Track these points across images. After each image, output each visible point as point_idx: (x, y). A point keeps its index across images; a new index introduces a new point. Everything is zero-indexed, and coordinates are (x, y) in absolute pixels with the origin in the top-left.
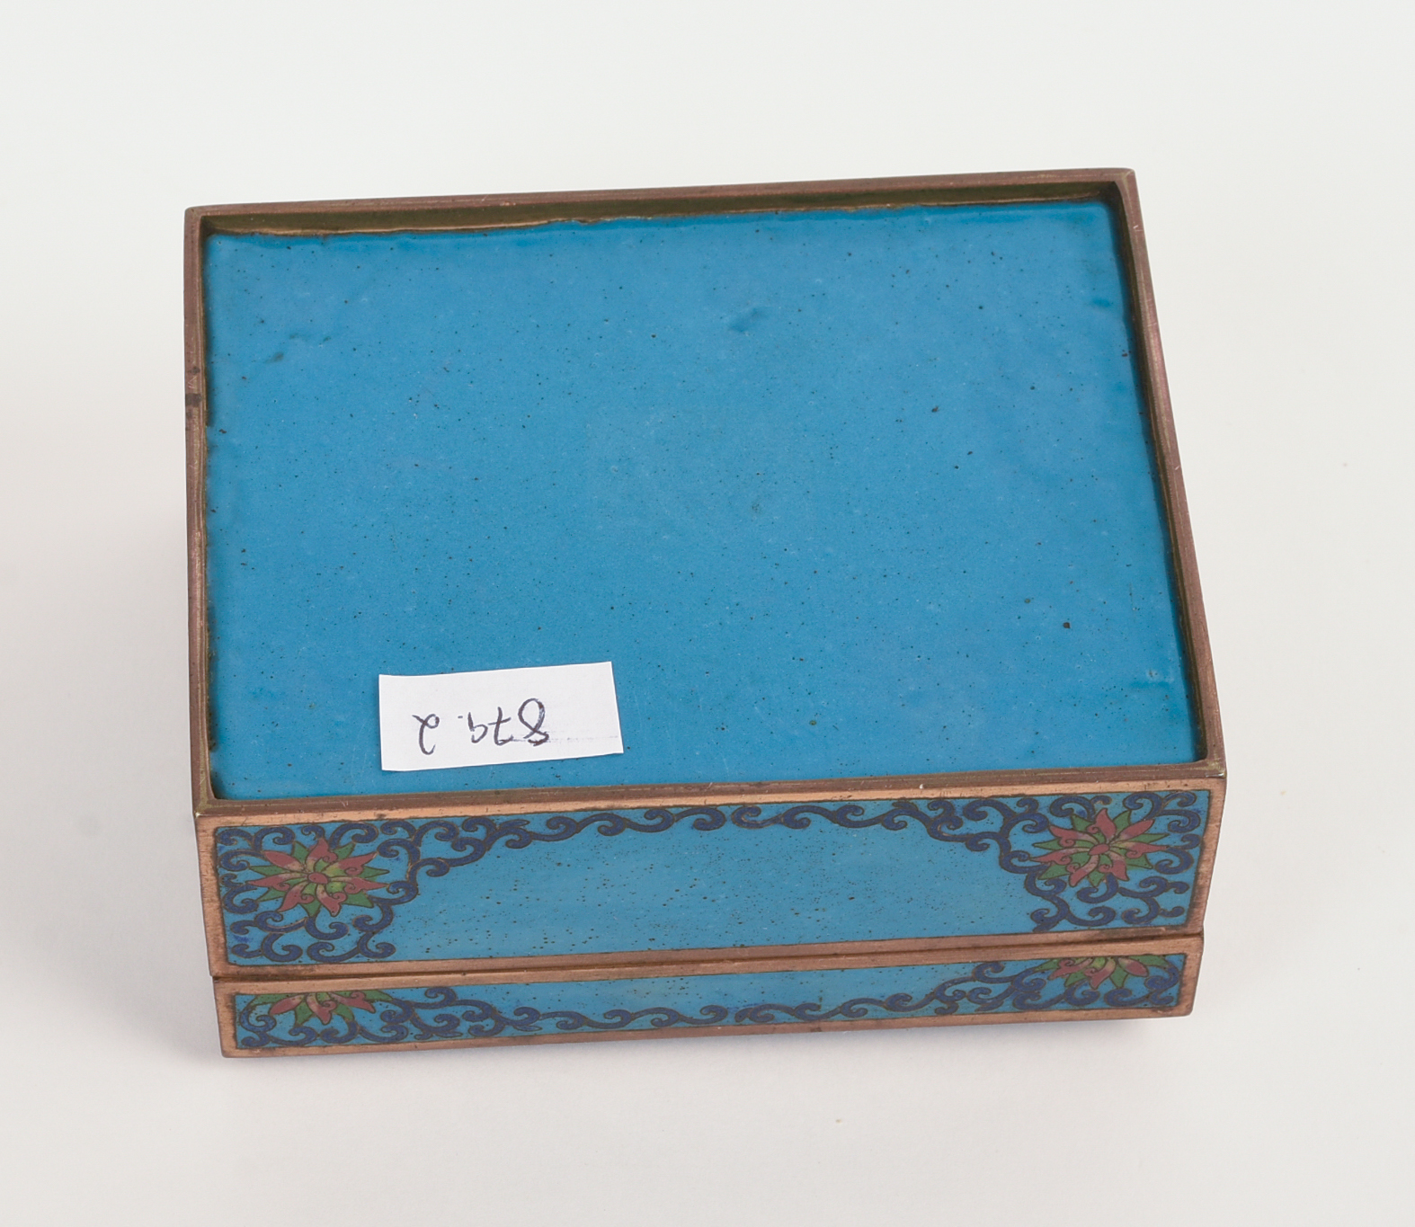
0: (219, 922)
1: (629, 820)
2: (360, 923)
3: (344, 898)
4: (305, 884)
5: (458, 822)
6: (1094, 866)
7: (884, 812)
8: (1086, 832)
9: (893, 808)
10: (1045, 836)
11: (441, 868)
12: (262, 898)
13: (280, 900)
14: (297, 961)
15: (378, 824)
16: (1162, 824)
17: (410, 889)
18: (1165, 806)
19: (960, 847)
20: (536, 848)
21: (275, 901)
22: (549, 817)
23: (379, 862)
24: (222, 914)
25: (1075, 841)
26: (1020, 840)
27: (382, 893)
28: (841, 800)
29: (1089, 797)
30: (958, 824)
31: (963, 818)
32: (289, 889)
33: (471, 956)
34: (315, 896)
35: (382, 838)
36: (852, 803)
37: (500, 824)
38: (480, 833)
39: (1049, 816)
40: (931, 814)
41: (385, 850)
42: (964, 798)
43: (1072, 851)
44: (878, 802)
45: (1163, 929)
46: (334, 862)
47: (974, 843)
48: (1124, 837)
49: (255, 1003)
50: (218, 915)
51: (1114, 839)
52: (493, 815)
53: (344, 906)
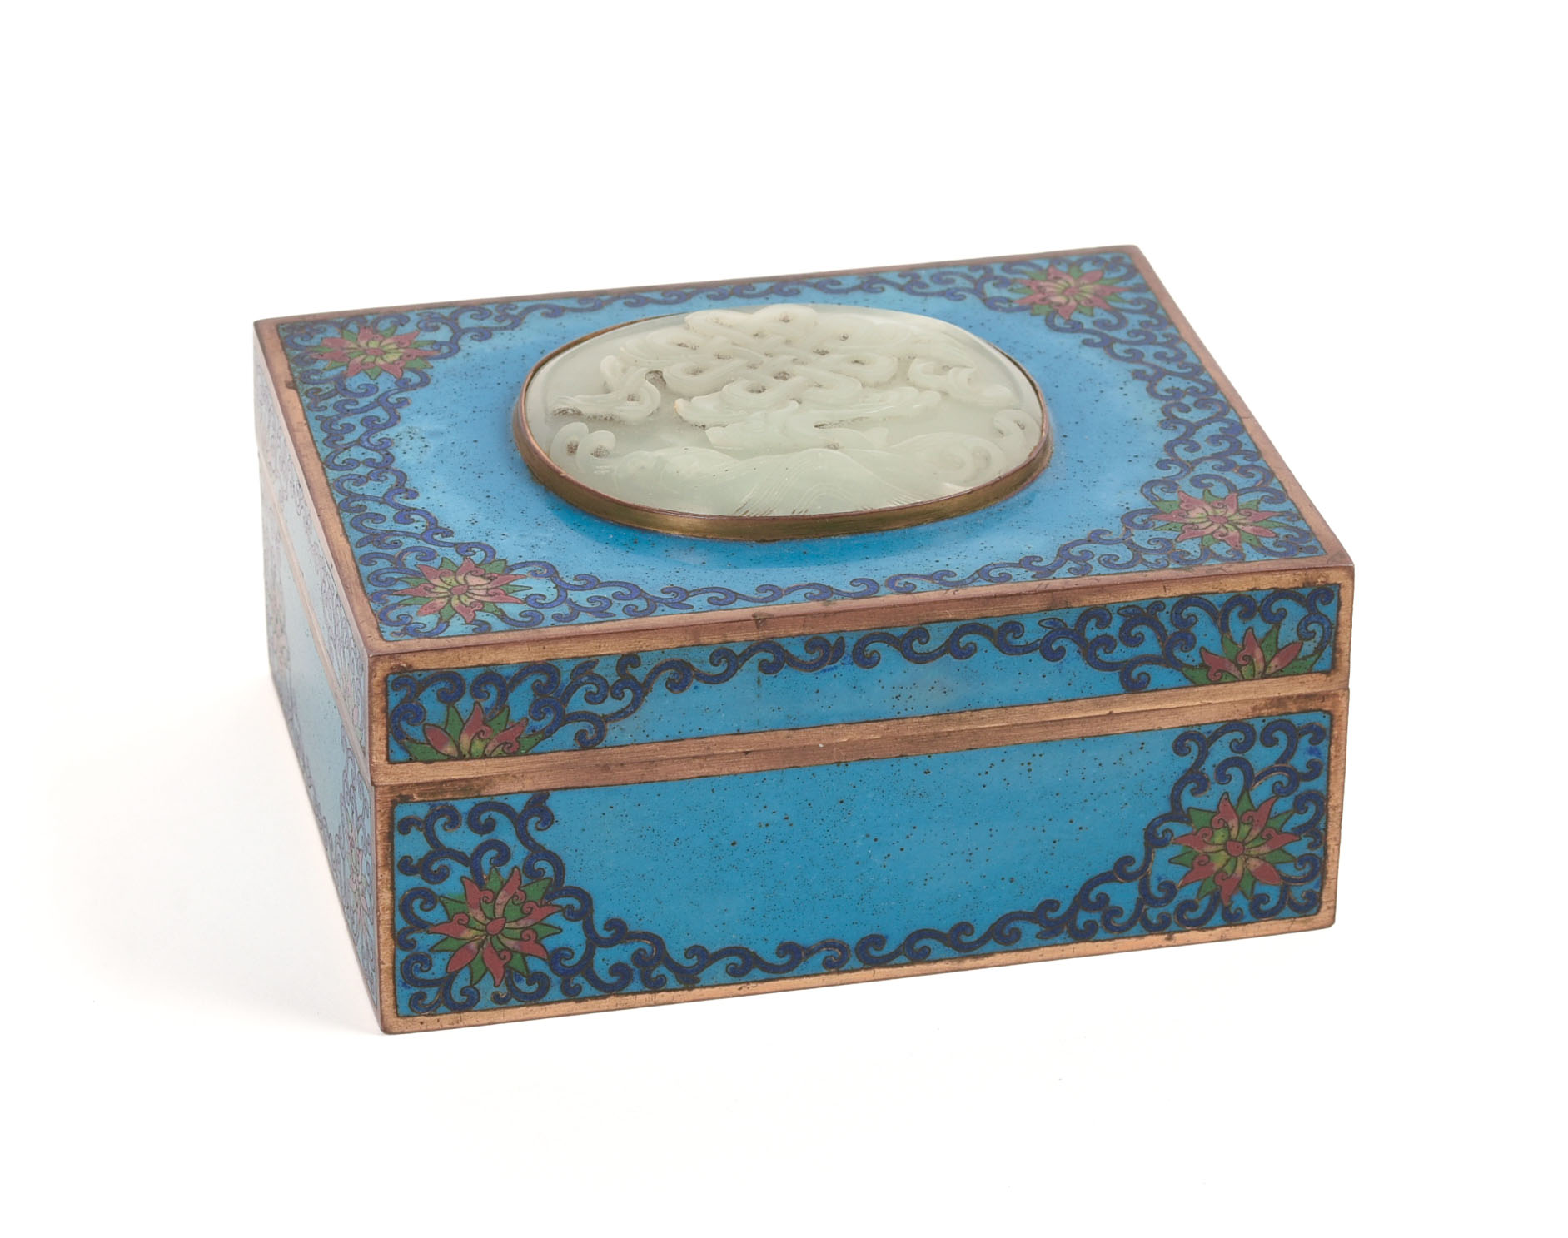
0: (1332, 777)
1: (946, 945)
2: (1202, 786)
3: (1217, 818)
4: (1249, 839)
5: (1101, 933)
6: (499, 900)
7: (707, 971)
8: (512, 952)
9: (699, 976)
10: (551, 943)
11: (1121, 870)
12: (1289, 814)
13: (1272, 814)
14: (1266, 723)
15: (1173, 927)
16: (438, 968)
17: (1153, 839)
18: (438, 992)
19: (633, 926)
20: (1029, 904)
21: (1278, 812)
22: (1019, 945)
23: (1175, 874)
24: (1328, 790)
25: (521, 939)
26: (572, 936)
27: (1179, 829)
28: (748, 983)
29: (513, 1001)
30: (637, 957)
31: (632, 966)
32: (1262, 831)
33: (1102, 739)
34: (1240, 822)
35: (1170, 909)
36: (737, 980)
37: (1062, 932)
38: (1083, 917)
39: (550, 974)
40: (662, 970)
41: (1170, 889)
42: (633, 994)
43: (523, 923)
44: (713, 982)
45: (416, 798)
46: (1217, 872)
47: (620, 931)
48: (473, 945)
49: (1313, 659)
50: (1331, 788)
51: (483, 942)
52: (1068, 944)
53: (1214, 808)
